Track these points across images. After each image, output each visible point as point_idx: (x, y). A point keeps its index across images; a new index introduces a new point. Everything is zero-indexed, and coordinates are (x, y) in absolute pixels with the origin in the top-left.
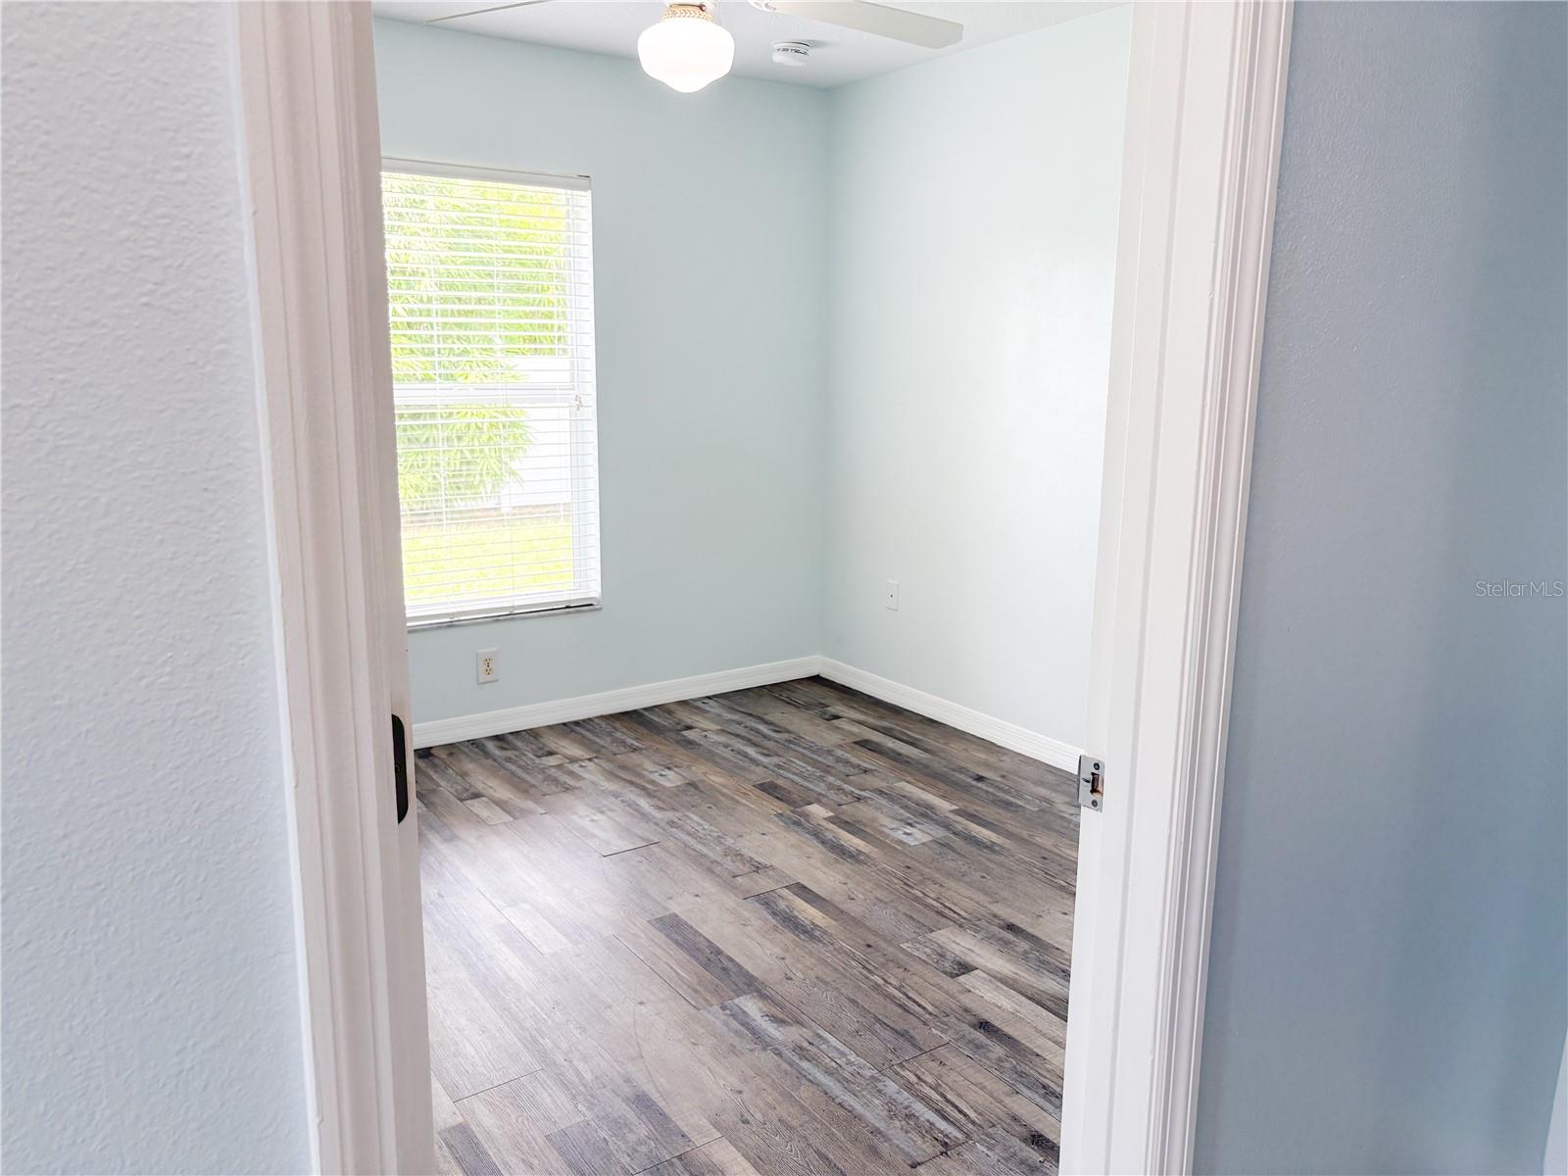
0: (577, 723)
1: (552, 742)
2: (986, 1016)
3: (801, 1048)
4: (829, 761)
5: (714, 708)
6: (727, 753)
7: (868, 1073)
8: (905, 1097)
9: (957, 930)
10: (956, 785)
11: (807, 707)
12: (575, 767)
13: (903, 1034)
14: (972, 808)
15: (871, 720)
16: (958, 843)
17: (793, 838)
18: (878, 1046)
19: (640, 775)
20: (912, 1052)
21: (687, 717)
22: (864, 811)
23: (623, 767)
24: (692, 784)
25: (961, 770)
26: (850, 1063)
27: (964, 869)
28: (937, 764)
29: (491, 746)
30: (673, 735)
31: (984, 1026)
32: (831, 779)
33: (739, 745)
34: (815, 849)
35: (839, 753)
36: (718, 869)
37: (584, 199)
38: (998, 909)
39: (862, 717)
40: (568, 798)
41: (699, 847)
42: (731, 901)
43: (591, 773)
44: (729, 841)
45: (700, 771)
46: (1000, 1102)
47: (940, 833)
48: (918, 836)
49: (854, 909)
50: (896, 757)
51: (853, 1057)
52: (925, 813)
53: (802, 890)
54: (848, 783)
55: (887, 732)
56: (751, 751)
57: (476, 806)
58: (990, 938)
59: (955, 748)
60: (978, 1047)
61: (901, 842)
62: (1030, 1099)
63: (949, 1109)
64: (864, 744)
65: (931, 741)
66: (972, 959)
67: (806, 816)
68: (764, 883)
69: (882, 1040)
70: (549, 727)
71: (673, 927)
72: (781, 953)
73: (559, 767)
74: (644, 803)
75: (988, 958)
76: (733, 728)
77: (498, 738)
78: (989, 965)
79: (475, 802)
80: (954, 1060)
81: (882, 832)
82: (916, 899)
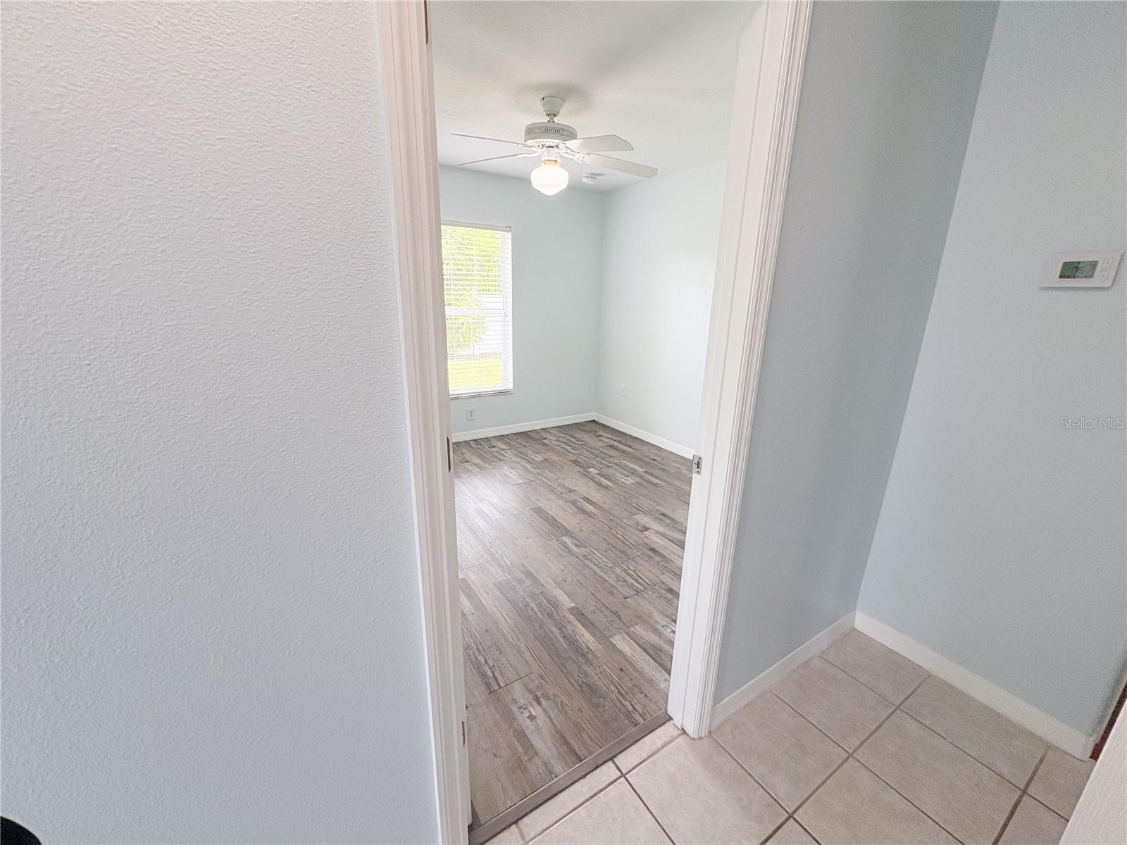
0: (503, 436)
1: (494, 442)
2: (653, 546)
3: (586, 556)
4: (598, 452)
5: (554, 431)
6: (559, 448)
7: (609, 565)
8: (623, 574)
9: (643, 515)
10: (645, 462)
11: (590, 432)
12: (503, 452)
13: (623, 552)
14: (650, 471)
15: (614, 438)
16: (645, 483)
17: (584, 480)
18: (613, 555)
19: (528, 456)
20: (626, 558)
21: (544, 435)
22: (610, 471)
23: (521, 453)
24: (546, 460)
25: (648, 457)
26: (603, 561)
27: (647, 493)
28: (638, 454)
29: (472, 444)
30: (539, 441)
31: (653, 550)
32: (598, 459)
33: (563, 446)
34: (592, 484)
35: (601, 449)
36: (556, 491)
37: (509, 235)
38: (658, 508)
39: (611, 436)
40: (501, 463)
41: (549, 483)
42: (561, 503)
43: (509, 454)
44: (560, 481)
45: (549, 455)
46: (657, 577)
47: (638, 480)
48: (630, 481)
49: (606, 507)
50: (623, 451)
51: (604, 559)
52: (634, 472)
53: (586, 499)
54: (605, 461)
55: (619, 442)
56: (568, 448)
57: (466, 465)
58: (656, 518)
59: (645, 448)
60: (650, 557)
61: (623, 483)
62: (668, 576)
63: (639, 579)
64: (611, 446)
65: (636, 446)
66: (648, 525)
67: (589, 472)
68: (573, 497)
69: (615, 554)
70: (494, 437)
71: (539, 511)
72: (579, 522)
73: (497, 452)
74: (528, 466)
75: (655, 525)
76: (561, 439)
77: (475, 440)
78: (655, 528)
79: (467, 464)
80: (641, 561)
81: (617, 479)
82: (629, 503)
